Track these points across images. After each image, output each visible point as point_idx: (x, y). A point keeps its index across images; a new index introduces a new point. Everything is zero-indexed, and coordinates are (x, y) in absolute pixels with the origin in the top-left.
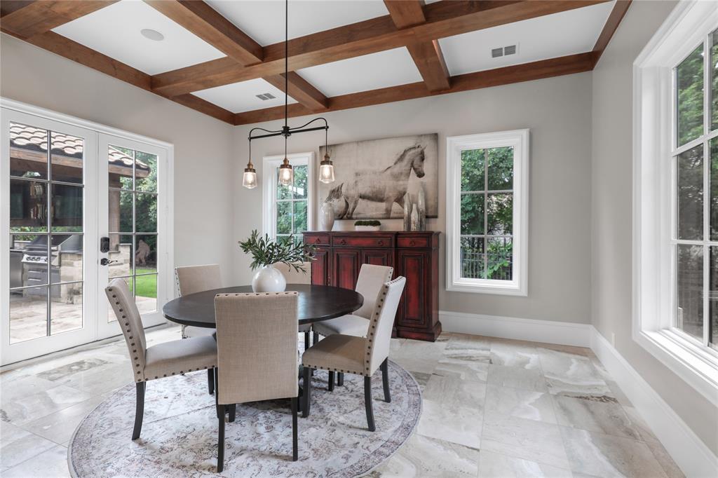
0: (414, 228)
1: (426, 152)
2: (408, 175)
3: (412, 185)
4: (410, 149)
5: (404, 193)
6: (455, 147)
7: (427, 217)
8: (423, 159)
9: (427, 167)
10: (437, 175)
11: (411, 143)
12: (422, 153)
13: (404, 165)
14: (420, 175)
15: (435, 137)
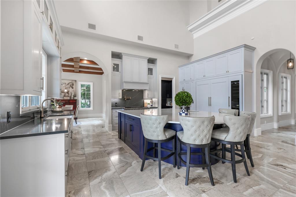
0: (72, 99)
1: (74, 84)
2: (70, 88)
3: (71, 90)
4: (70, 83)
5: (69, 92)
6: (79, 84)
7: (74, 96)
8: (73, 85)
9: (74, 87)
10: (76, 88)
11: (70, 82)
12: (73, 84)
13: (69, 86)
14: (73, 88)
15: (76, 81)
